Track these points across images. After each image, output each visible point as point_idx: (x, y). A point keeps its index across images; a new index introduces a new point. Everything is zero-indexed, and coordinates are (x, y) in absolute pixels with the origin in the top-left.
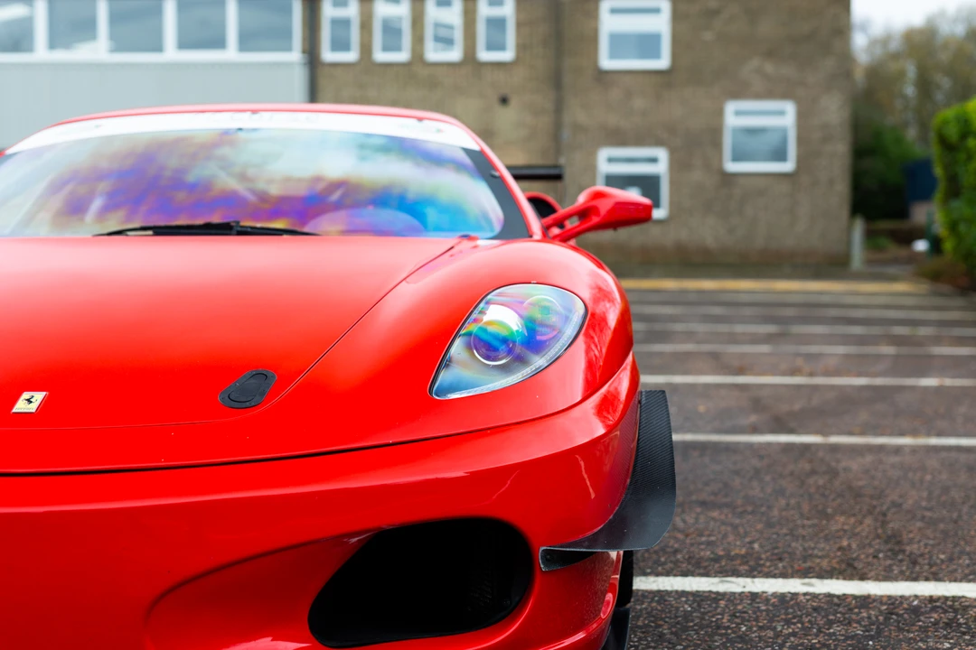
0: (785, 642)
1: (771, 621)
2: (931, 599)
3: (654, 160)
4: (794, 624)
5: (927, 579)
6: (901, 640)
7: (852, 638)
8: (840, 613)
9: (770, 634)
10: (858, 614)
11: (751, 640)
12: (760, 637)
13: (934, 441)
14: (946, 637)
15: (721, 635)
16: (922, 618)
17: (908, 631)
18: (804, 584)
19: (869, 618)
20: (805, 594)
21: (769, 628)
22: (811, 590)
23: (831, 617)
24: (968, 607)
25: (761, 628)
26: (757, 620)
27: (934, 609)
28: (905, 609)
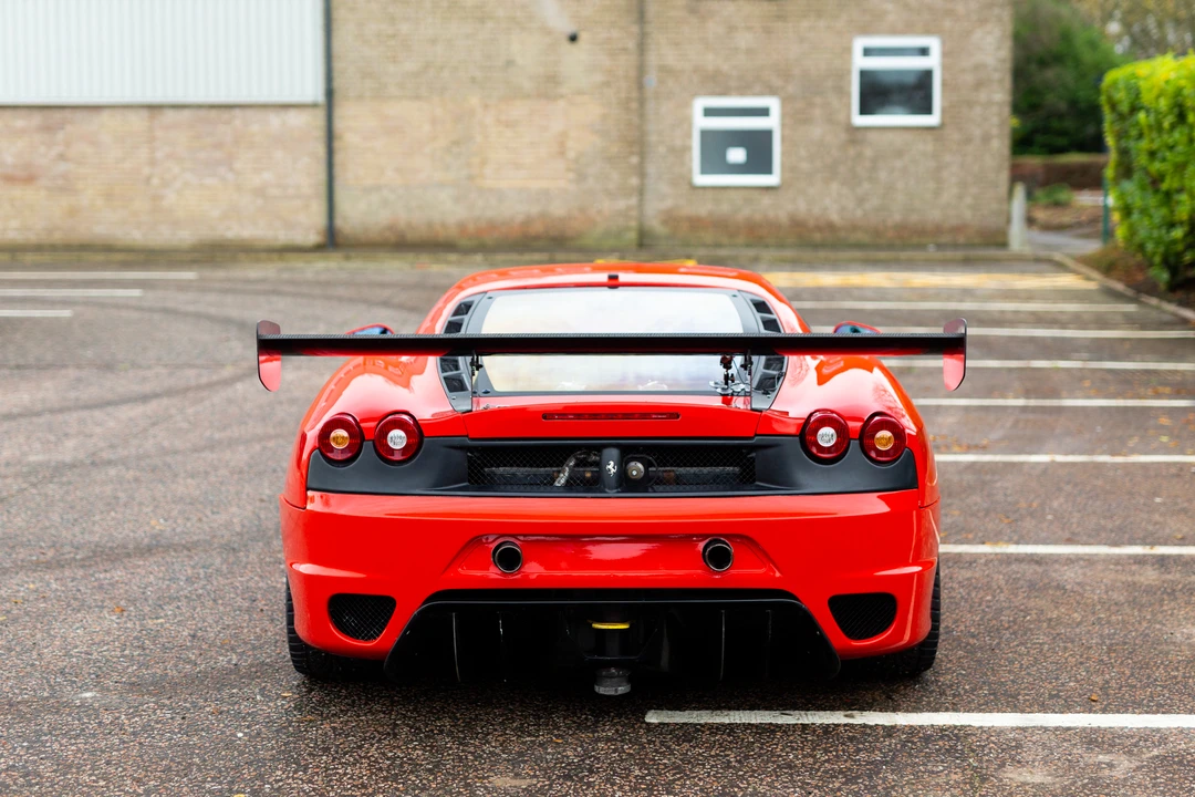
0: (820, 767)
1: (814, 749)
2: (942, 729)
3: (764, 112)
4: (831, 752)
5: (947, 710)
6: (908, 764)
7: (872, 763)
8: (869, 742)
9: (811, 760)
10: (882, 742)
11: (796, 766)
12: (803, 763)
13: (1013, 549)
14: (942, 761)
15: (774, 762)
16: (930, 746)
17: (916, 757)
18: (846, 716)
19: (890, 745)
20: (845, 725)
21: (811, 756)
22: (850, 721)
23: (861, 746)
24: (969, 735)
25: (804, 756)
26: (802, 749)
27: (942, 738)
28: (920, 738)
